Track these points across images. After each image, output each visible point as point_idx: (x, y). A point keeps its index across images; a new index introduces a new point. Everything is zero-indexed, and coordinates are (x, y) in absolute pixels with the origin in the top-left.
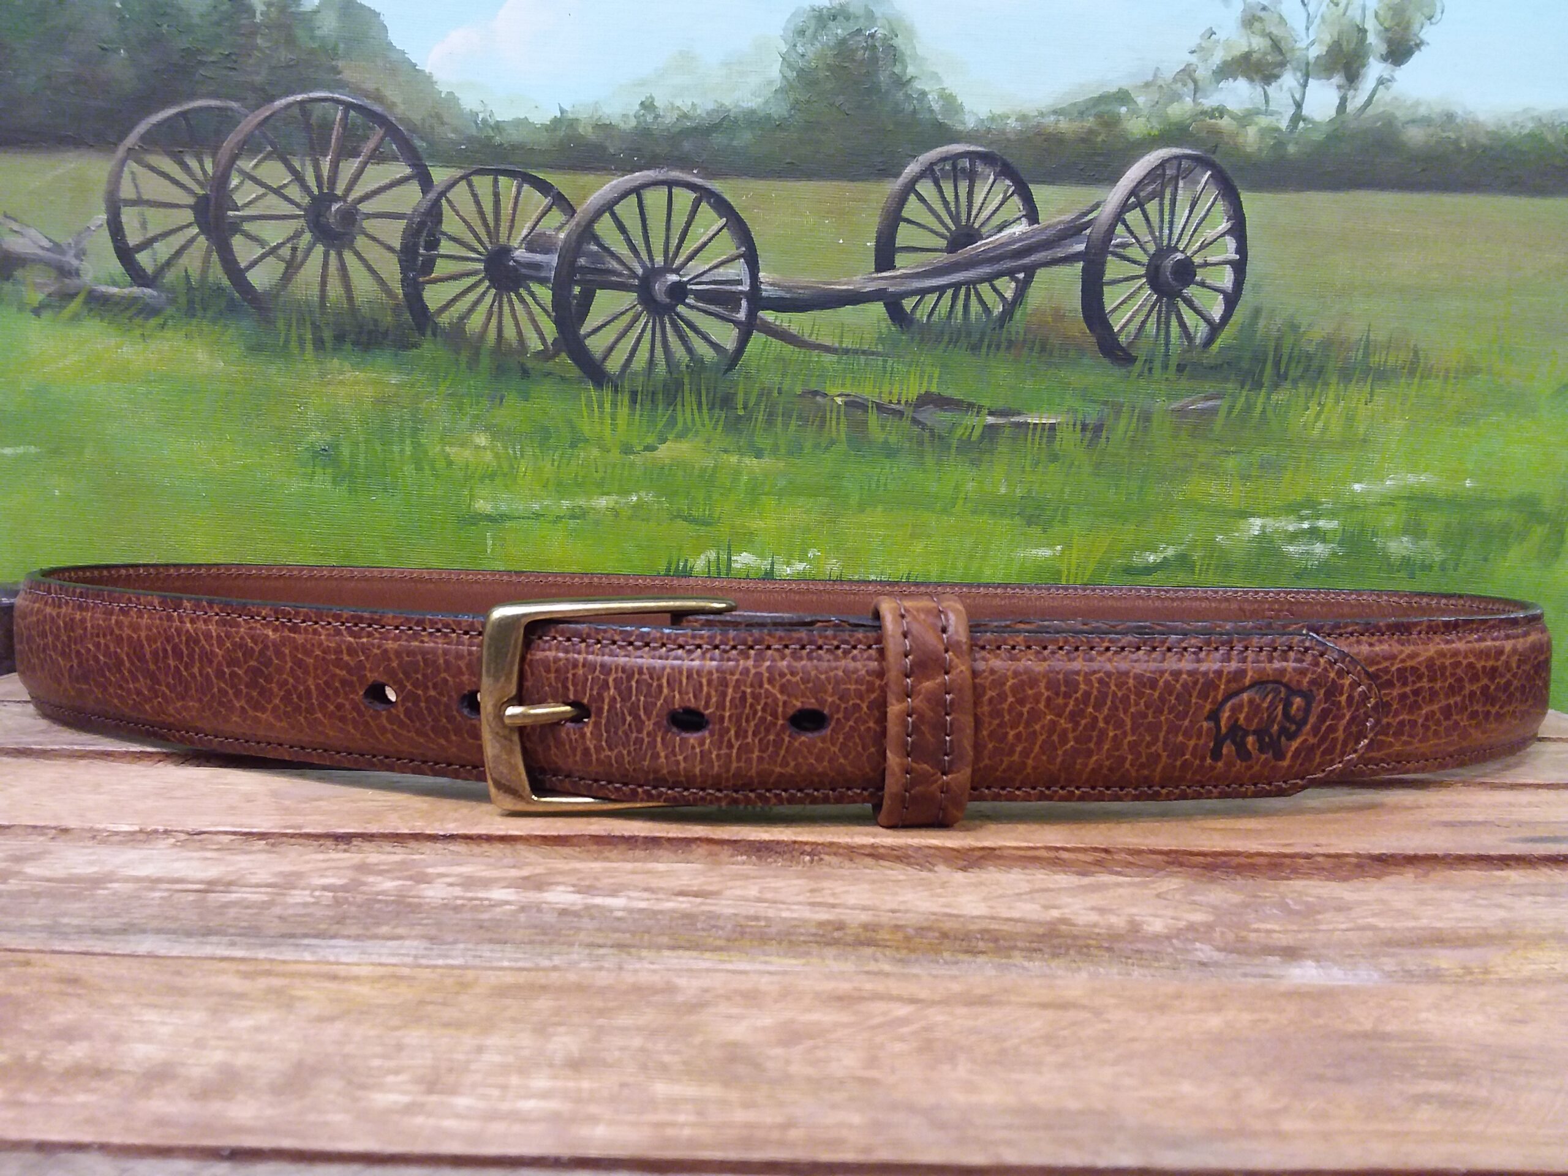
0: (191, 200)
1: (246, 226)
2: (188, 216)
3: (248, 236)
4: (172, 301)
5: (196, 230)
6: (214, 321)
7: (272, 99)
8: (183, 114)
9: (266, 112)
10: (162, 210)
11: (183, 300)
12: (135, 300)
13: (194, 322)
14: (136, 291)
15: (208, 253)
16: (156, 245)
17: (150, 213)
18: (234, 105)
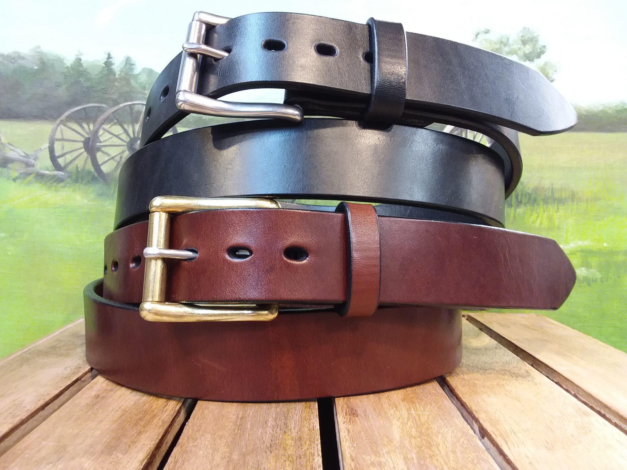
0: (83, 139)
1: (103, 149)
2: (81, 145)
3: (103, 152)
4: (70, 177)
5: (83, 150)
6: (85, 184)
7: (118, 104)
8: (84, 109)
9: (116, 108)
10: (71, 143)
11: (74, 177)
12: (54, 176)
13: (78, 184)
14: (56, 173)
15: (87, 158)
16: (67, 156)
17: (66, 143)
18: (104, 105)
